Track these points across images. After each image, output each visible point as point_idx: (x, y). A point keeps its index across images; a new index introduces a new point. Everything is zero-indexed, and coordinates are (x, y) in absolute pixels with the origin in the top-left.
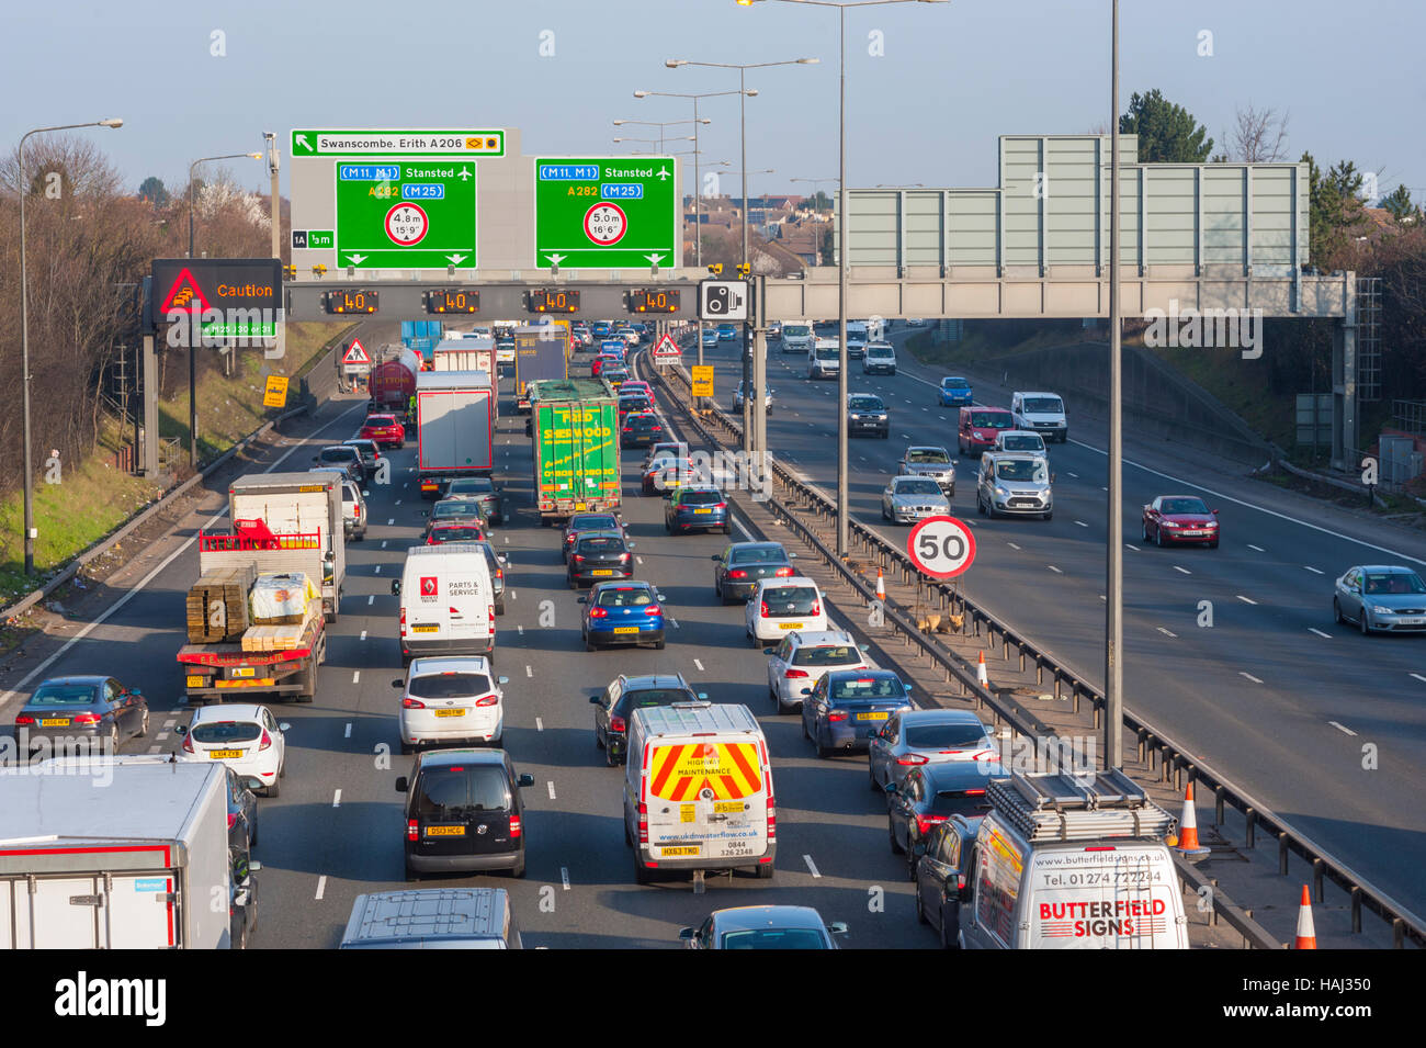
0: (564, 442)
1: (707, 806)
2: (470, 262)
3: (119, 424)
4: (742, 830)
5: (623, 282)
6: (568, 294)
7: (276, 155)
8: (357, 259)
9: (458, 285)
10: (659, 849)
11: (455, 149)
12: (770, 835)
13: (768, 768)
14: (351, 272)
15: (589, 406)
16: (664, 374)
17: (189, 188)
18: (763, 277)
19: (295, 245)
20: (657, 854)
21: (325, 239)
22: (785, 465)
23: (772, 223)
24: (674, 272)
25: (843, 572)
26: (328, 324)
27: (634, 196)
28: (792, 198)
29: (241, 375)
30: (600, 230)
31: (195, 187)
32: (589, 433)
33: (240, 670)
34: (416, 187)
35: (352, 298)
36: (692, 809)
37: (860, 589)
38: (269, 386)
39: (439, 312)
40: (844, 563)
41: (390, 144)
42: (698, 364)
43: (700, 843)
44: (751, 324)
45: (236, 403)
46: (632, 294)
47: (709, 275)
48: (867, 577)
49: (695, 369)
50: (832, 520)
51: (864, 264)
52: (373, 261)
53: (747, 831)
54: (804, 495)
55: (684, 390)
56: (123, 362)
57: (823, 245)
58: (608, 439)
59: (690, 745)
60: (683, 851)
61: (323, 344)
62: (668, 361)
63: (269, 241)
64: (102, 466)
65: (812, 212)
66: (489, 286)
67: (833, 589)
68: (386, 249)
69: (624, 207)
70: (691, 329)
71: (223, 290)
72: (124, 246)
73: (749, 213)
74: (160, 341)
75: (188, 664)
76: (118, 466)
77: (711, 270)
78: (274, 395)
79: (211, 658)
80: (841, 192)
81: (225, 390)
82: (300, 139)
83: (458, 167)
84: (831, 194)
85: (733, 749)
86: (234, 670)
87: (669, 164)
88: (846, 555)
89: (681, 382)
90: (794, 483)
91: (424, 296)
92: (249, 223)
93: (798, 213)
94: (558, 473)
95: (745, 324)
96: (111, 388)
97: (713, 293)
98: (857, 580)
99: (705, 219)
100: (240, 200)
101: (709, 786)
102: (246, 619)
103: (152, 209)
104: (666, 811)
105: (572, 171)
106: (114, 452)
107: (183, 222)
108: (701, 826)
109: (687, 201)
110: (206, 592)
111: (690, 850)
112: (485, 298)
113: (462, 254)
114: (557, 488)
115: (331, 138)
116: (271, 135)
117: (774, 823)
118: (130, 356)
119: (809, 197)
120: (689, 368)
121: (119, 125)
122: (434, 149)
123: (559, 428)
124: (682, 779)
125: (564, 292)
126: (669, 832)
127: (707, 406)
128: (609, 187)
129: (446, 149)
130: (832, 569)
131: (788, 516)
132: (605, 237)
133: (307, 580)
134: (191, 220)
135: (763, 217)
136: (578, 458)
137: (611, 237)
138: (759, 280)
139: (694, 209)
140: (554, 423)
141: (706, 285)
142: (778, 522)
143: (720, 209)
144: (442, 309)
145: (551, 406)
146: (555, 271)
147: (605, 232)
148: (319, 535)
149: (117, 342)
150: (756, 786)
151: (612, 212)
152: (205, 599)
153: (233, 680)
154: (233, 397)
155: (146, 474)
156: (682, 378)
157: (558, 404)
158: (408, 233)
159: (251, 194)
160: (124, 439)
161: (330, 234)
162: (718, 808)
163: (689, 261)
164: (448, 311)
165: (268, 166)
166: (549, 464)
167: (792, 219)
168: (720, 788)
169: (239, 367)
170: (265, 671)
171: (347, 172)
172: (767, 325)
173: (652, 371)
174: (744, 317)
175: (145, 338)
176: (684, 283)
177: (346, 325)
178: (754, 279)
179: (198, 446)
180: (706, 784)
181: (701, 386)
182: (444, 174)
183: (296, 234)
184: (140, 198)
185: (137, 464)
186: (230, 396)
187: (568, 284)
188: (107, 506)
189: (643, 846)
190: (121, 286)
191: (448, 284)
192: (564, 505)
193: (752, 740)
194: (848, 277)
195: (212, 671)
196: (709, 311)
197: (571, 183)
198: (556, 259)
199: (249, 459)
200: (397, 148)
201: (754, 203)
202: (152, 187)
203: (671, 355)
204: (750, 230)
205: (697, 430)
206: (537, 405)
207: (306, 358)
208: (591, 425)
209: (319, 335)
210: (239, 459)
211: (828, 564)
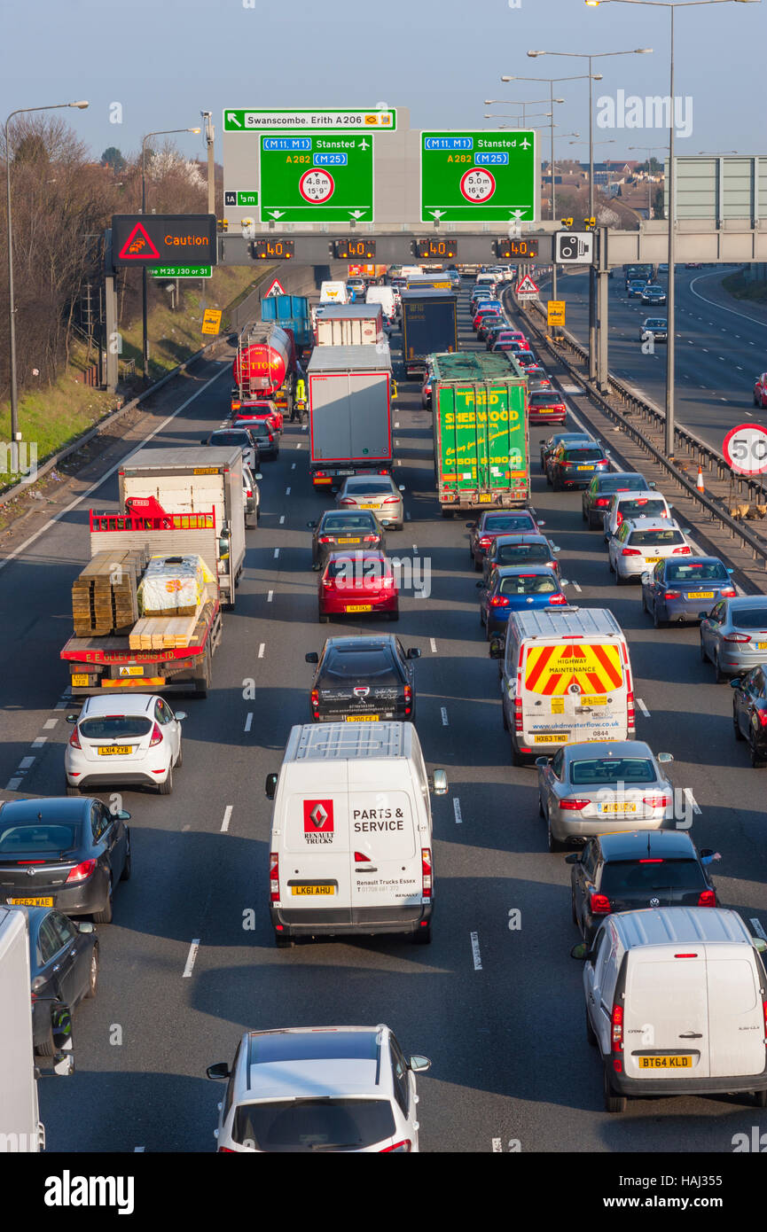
0: (467, 427)
1: (575, 700)
2: (368, 216)
3: (86, 348)
4: (605, 721)
5: (493, 233)
6: (447, 243)
7: (212, 129)
8: (277, 215)
9: (358, 235)
10: (532, 737)
11: (356, 125)
12: (630, 725)
13: (628, 666)
14: (272, 225)
15: (494, 387)
16: (524, 308)
17: (142, 156)
18: (606, 229)
19: (227, 204)
20: (530, 741)
21: (251, 198)
22: (622, 382)
23: (613, 183)
24: (535, 224)
25: (670, 470)
26: (254, 267)
27: (502, 162)
28: (630, 163)
29: (184, 309)
30: (473, 190)
31: (147, 154)
32: (495, 416)
33: (128, 669)
34: (324, 156)
35: (273, 246)
36: (561, 702)
37: (683, 483)
38: (206, 318)
39: (343, 258)
40: (670, 461)
41: (303, 121)
42: (553, 300)
43: (569, 732)
44: (596, 267)
45: (180, 331)
46: (499, 243)
47: (562, 227)
48: (689, 473)
49: (550, 303)
50: (661, 427)
51: (689, 218)
52: (289, 216)
53: (610, 721)
54: (639, 406)
55: (541, 321)
56: (89, 298)
57: (655, 201)
58: (515, 423)
59: (561, 645)
60: (554, 739)
61: (249, 283)
62: (528, 297)
63: (205, 200)
64: (73, 382)
65: (646, 174)
66: (384, 236)
67: (662, 483)
68: (299, 206)
69: (493, 172)
70: (547, 271)
71: (169, 240)
72: (89, 204)
73: (595, 175)
74: (118, 281)
75: (73, 662)
76: (85, 382)
77: (564, 223)
78: (210, 325)
79: (97, 656)
80: (670, 159)
81: (170, 321)
82: (231, 117)
83: (358, 139)
84: (663, 159)
85: (598, 650)
86: (121, 669)
87: (530, 137)
88: (672, 455)
89: (538, 314)
90: (630, 397)
91: (331, 244)
92: (190, 185)
93: (634, 175)
94: (461, 461)
95: (591, 266)
96: (80, 319)
97: (565, 241)
98: (681, 476)
99: (559, 180)
100: (183, 166)
101: (577, 682)
102: (136, 610)
103: (112, 174)
104: (538, 703)
105: (451, 142)
106: (82, 370)
107: (137, 184)
108: (569, 716)
109: (544, 166)
110: (93, 583)
111: (560, 738)
112: (380, 246)
113: (361, 210)
114: (459, 477)
115: (256, 116)
116: (207, 114)
117: (633, 715)
118: (95, 293)
119: (643, 162)
120: (545, 302)
121: (86, 106)
122: (339, 125)
123: (462, 411)
124: (553, 676)
125: (444, 242)
126: (541, 722)
127: (560, 334)
128: (481, 155)
129: (349, 125)
130: (661, 466)
131: (625, 424)
132: (478, 196)
133: (202, 564)
134: (144, 183)
135: (606, 179)
136: (482, 444)
137: (482, 196)
138: (602, 231)
139: (550, 172)
140: (457, 405)
141: (559, 236)
142: (617, 429)
143: (571, 172)
144: (345, 255)
145: (452, 387)
146: (437, 224)
147: (478, 192)
148: (213, 514)
149: (84, 282)
150: (618, 683)
151: (483, 176)
152: (92, 589)
153: (121, 679)
154: (177, 327)
155: (108, 388)
156: (539, 310)
157: (459, 384)
158: (318, 193)
159: (191, 162)
160: (90, 360)
161: (255, 195)
162: (585, 701)
163: (546, 216)
164: (350, 257)
165: (205, 138)
166: (450, 451)
167: (630, 180)
168: (586, 684)
169: (181, 303)
170: (154, 669)
171: (269, 144)
172: (609, 267)
173: (515, 305)
174: (591, 261)
175: (107, 279)
176: (542, 234)
177: (268, 268)
178: (599, 230)
179: (150, 366)
180: (574, 680)
181: (555, 317)
182: (347, 145)
183: (227, 194)
184: (103, 164)
185: (101, 381)
186: (175, 325)
187: (448, 235)
188: (77, 414)
189: (518, 734)
190: (87, 236)
191: (350, 235)
192: (467, 496)
193: (615, 642)
194: (675, 228)
195: (98, 669)
196: (562, 257)
197: (449, 153)
198: (437, 214)
199: (189, 376)
200: (307, 123)
201: (599, 167)
202: (112, 155)
203: (531, 292)
204: (596, 189)
205: (552, 353)
206: (437, 386)
207: (236, 294)
208: (497, 408)
209: (245, 276)
210: (182, 376)
211: (658, 463)
